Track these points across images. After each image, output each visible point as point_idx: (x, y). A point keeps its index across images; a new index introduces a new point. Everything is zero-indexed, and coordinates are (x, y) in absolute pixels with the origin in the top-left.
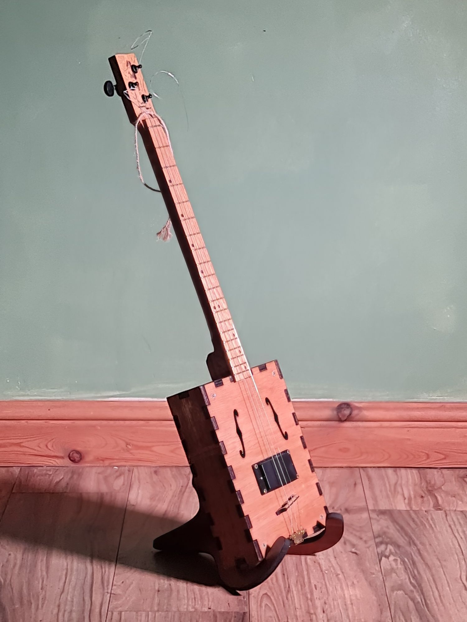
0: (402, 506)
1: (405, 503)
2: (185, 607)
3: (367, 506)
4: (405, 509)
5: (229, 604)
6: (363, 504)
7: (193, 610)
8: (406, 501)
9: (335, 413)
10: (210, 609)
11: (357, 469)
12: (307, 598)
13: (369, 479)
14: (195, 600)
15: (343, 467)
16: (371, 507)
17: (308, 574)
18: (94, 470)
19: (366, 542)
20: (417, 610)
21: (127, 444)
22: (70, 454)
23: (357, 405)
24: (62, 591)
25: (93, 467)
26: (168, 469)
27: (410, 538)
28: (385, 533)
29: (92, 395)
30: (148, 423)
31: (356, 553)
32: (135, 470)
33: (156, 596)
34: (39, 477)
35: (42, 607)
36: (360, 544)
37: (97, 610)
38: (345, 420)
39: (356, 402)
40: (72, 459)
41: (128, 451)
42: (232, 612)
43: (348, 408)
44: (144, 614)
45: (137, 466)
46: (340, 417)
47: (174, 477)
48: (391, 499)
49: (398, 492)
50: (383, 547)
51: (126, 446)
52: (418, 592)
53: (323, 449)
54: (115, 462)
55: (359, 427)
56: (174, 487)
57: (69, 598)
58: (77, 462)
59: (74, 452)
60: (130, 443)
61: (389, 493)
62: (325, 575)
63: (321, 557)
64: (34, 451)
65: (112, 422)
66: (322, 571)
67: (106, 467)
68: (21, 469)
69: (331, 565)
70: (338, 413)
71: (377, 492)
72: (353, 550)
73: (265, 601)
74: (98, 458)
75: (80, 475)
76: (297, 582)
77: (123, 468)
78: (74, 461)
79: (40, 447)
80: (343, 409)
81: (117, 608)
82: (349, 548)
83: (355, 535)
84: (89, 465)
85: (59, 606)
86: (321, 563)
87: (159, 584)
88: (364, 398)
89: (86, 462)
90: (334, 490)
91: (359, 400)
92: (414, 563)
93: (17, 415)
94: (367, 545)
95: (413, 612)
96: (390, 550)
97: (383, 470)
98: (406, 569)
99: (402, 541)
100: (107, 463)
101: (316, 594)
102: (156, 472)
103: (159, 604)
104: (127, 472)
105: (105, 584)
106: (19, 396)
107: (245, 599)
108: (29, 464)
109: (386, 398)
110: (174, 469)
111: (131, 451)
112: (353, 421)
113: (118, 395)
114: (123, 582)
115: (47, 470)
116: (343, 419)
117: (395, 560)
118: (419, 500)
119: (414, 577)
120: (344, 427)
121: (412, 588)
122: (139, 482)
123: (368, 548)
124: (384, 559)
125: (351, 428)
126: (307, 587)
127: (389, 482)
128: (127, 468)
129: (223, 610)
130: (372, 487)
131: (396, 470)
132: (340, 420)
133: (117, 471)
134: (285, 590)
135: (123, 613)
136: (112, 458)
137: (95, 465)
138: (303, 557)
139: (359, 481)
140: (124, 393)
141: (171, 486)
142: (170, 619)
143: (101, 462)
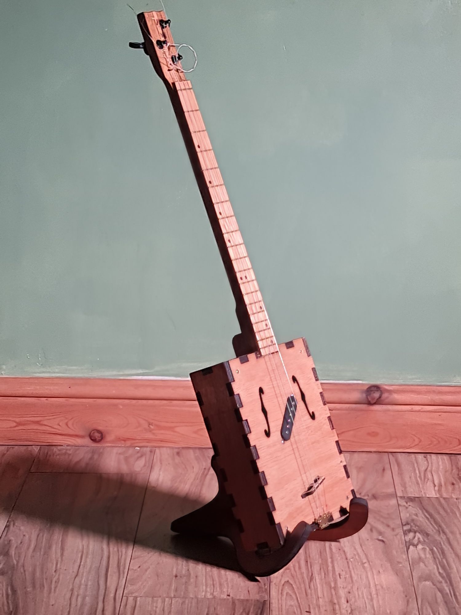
0: (432, 493)
1: (435, 490)
2: (204, 593)
3: (396, 492)
4: (435, 496)
5: (249, 591)
6: (391, 490)
7: (211, 597)
8: (436, 488)
9: (364, 395)
10: (229, 596)
11: (386, 454)
12: (330, 587)
13: (399, 464)
14: (214, 587)
15: (371, 452)
16: (399, 494)
17: (332, 562)
18: (115, 450)
19: (393, 530)
20: (446, 602)
21: (149, 424)
22: (90, 434)
23: (387, 388)
24: (76, 574)
25: (114, 447)
26: (191, 451)
27: (440, 526)
28: (413, 520)
29: (115, 373)
30: (171, 402)
31: (383, 541)
32: (157, 451)
33: (174, 581)
34: (58, 457)
35: (55, 590)
36: (388, 533)
37: (112, 595)
38: (375, 404)
39: (386, 385)
40: (92, 438)
41: (150, 431)
42: (252, 600)
43: (377, 391)
44: (160, 600)
45: (159, 447)
46: (370, 399)
47: (197, 459)
48: (421, 486)
49: (428, 479)
50: (411, 535)
51: (149, 426)
52: (446, 582)
53: (352, 433)
54: (137, 443)
55: (389, 410)
56: (196, 470)
57: (83, 582)
58: (98, 442)
59: (95, 431)
60: (152, 423)
61: (419, 479)
62: (350, 563)
63: (347, 544)
64: (53, 430)
65: (134, 401)
66: (347, 559)
67: (127, 447)
68: (40, 448)
69: (355, 553)
70: (367, 396)
71: (407, 479)
72: (380, 538)
73: (287, 589)
74: (119, 439)
75: (101, 454)
76: (320, 569)
77: (145, 449)
78: (94, 440)
79: (60, 425)
80: (372, 392)
81: (132, 593)
82: (375, 535)
83: (383, 523)
84: (110, 445)
85: (72, 590)
86: (346, 551)
87: (177, 569)
88: (394, 381)
89: (107, 442)
90: (362, 475)
91: (390, 382)
92: (443, 553)
93: (37, 392)
94: (395, 533)
95: (441, 604)
96: (419, 539)
97: (413, 455)
98: (434, 558)
99: (431, 529)
100: (128, 443)
101: (340, 583)
102: (178, 453)
103: (176, 590)
104: (148, 453)
105: (122, 568)
106: (40, 373)
107: (266, 587)
108: (48, 442)
109: (418, 382)
110: (197, 451)
111: (154, 432)
112: (383, 404)
113: (141, 373)
114: (140, 567)
115: (67, 450)
116: (372, 402)
117: (424, 549)
118: (450, 488)
119: (443, 568)
120: (372, 411)
121: (441, 579)
122: (161, 464)
123: (396, 535)
124: (411, 548)
125: (381, 411)
126: (331, 574)
127: (419, 469)
128: (148, 449)
129: (242, 598)
130: (401, 474)
131: (427, 455)
132: (370, 403)
133: (138, 452)
134: (308, 578)
135: (139, 599)
136: (134, 438)
137: (117, 445)
138: (327, 543)
139: (387, 466)
140: (147, 371)
141: (193, 468)
142: (186, 606)
143: (123, 442)
